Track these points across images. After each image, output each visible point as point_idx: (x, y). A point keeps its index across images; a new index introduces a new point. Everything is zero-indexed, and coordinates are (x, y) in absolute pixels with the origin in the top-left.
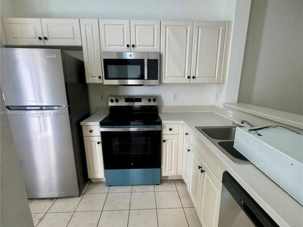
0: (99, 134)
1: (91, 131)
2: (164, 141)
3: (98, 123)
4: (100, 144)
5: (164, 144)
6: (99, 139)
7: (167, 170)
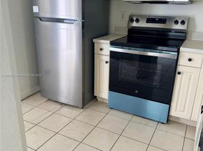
0: (108, 54)
1: (101, 49)
2: (179, 73)
3: (109, 42)
4: (108, 64)
5: (178, 77)
6: (108, 59)
7: (178, 109)
